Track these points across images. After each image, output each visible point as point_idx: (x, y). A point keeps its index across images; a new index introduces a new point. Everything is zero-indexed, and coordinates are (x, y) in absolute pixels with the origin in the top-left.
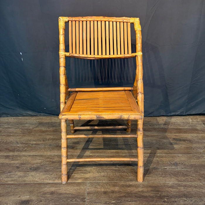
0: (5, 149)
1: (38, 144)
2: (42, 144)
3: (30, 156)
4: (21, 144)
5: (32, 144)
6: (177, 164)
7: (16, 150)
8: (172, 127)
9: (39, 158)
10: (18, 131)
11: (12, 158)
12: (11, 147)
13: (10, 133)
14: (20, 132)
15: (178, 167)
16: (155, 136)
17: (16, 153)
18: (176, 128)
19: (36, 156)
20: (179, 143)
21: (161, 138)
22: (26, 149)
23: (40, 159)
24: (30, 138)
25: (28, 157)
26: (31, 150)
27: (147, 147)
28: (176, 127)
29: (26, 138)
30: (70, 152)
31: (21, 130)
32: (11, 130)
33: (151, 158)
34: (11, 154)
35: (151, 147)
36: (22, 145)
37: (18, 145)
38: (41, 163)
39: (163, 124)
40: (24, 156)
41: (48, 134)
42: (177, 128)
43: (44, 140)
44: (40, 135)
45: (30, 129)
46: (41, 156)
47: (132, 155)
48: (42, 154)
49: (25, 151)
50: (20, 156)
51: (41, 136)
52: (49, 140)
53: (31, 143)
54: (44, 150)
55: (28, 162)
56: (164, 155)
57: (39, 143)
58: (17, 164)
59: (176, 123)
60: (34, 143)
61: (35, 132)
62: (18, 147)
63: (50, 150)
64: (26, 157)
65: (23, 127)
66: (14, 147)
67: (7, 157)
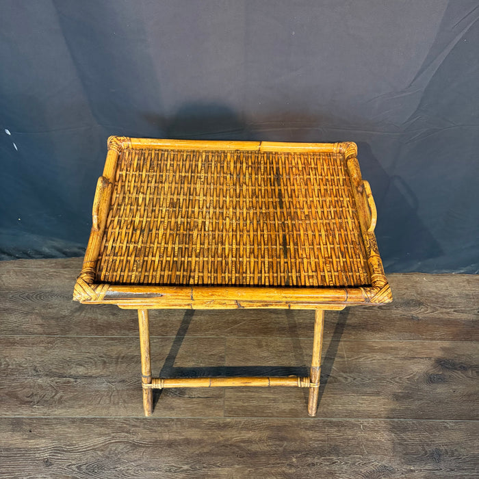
0: (7, 394)
1: (91, 377)
2: (101, 376)
3: (73, 421)
4: (47, 375)
5: (76, 378)
6: (440, 455)
7: (36, 399)
8: (436, 315)
9: (98, 430)
10: (32, 323)
11: (28, 428)
12: (23, 386)
13: (13, 331)
14: (40, 329)
15: (442, 465)
16: (391, 348)
17: (38, 412)
18: (447, 317)
19: (89, 421)
20: (450, 376)
21: (405, 358)
22: (61, 397)
23: (100, 435)
24: (67, 353)
25: (69, 428)
26: (75, 398)
27: (368, 390)
28: (448, 313)
29: (57, 351)
30: (173, 409)
31: (40, 321)
32: (13, 318)
33: (377, 431)
34: (24, 413)
35: (378, 394)
36: (49, 380)
37: (40, 381)
38: (106, 446)
39: (413, 300)
40: (60, 421)
41: (112, 339)
42: (449, 320)
43: (105, 362)
44: (93, 343)
45: (65, 316)
46: (103, 422)
47: (331, 422)
48: (103, 413)
49: (60, 401)
50: (47, 422)
51: (95, 344)
52: (117, 363)
53: (73, 372)
54: (108, 401)
55: (72, 445)
56: (410, 421)
57: (93, 371)
58: (44, 451)
59: (447, 300)
60: (81, 370)
61: (78, 329)
62: (41, 387)
63: (125, 402)
64: (65, 424)
65: (44, 307)
66: (31, 387)
67: (16, 424)
